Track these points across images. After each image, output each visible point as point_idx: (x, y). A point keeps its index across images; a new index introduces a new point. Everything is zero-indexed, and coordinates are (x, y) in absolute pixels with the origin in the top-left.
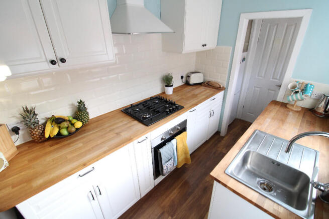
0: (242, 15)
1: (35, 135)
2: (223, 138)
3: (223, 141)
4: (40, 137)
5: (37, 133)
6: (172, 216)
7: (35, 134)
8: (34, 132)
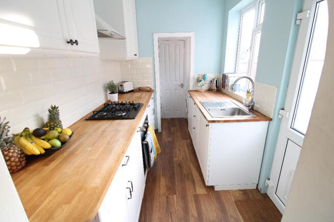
0: (154, 34)
1: (13, 159)
2: (161, 133)
3: (163, 135)
4: (19, 161)
5: (15, 155)
6: (176, 194)
7: (12, 156)
8: (11, 154)
